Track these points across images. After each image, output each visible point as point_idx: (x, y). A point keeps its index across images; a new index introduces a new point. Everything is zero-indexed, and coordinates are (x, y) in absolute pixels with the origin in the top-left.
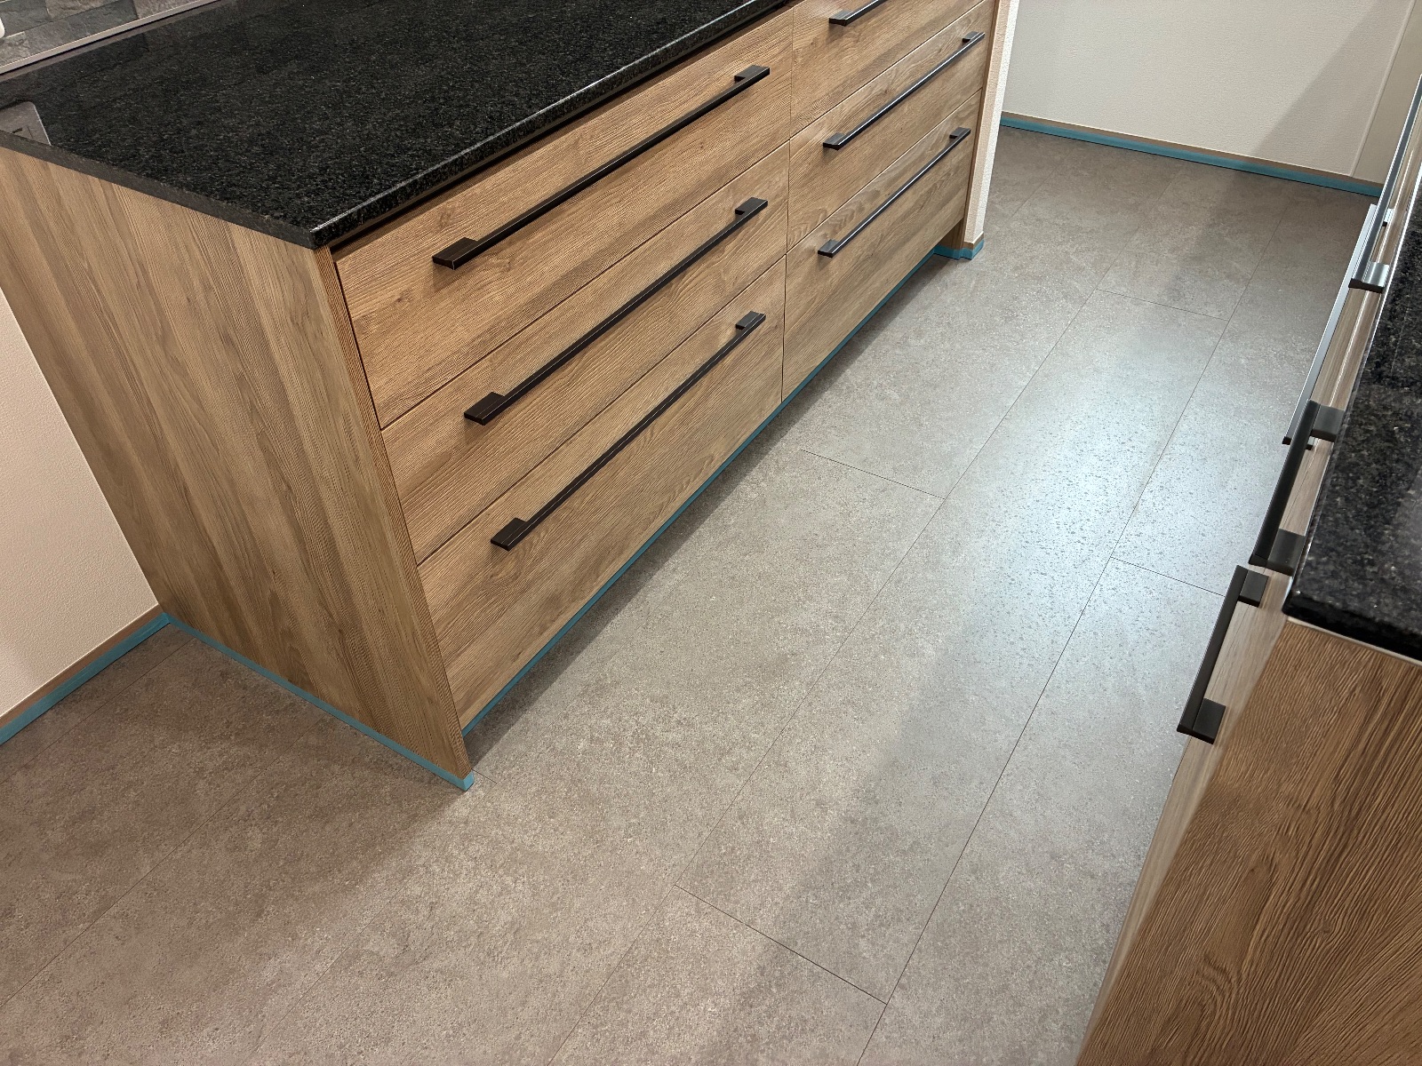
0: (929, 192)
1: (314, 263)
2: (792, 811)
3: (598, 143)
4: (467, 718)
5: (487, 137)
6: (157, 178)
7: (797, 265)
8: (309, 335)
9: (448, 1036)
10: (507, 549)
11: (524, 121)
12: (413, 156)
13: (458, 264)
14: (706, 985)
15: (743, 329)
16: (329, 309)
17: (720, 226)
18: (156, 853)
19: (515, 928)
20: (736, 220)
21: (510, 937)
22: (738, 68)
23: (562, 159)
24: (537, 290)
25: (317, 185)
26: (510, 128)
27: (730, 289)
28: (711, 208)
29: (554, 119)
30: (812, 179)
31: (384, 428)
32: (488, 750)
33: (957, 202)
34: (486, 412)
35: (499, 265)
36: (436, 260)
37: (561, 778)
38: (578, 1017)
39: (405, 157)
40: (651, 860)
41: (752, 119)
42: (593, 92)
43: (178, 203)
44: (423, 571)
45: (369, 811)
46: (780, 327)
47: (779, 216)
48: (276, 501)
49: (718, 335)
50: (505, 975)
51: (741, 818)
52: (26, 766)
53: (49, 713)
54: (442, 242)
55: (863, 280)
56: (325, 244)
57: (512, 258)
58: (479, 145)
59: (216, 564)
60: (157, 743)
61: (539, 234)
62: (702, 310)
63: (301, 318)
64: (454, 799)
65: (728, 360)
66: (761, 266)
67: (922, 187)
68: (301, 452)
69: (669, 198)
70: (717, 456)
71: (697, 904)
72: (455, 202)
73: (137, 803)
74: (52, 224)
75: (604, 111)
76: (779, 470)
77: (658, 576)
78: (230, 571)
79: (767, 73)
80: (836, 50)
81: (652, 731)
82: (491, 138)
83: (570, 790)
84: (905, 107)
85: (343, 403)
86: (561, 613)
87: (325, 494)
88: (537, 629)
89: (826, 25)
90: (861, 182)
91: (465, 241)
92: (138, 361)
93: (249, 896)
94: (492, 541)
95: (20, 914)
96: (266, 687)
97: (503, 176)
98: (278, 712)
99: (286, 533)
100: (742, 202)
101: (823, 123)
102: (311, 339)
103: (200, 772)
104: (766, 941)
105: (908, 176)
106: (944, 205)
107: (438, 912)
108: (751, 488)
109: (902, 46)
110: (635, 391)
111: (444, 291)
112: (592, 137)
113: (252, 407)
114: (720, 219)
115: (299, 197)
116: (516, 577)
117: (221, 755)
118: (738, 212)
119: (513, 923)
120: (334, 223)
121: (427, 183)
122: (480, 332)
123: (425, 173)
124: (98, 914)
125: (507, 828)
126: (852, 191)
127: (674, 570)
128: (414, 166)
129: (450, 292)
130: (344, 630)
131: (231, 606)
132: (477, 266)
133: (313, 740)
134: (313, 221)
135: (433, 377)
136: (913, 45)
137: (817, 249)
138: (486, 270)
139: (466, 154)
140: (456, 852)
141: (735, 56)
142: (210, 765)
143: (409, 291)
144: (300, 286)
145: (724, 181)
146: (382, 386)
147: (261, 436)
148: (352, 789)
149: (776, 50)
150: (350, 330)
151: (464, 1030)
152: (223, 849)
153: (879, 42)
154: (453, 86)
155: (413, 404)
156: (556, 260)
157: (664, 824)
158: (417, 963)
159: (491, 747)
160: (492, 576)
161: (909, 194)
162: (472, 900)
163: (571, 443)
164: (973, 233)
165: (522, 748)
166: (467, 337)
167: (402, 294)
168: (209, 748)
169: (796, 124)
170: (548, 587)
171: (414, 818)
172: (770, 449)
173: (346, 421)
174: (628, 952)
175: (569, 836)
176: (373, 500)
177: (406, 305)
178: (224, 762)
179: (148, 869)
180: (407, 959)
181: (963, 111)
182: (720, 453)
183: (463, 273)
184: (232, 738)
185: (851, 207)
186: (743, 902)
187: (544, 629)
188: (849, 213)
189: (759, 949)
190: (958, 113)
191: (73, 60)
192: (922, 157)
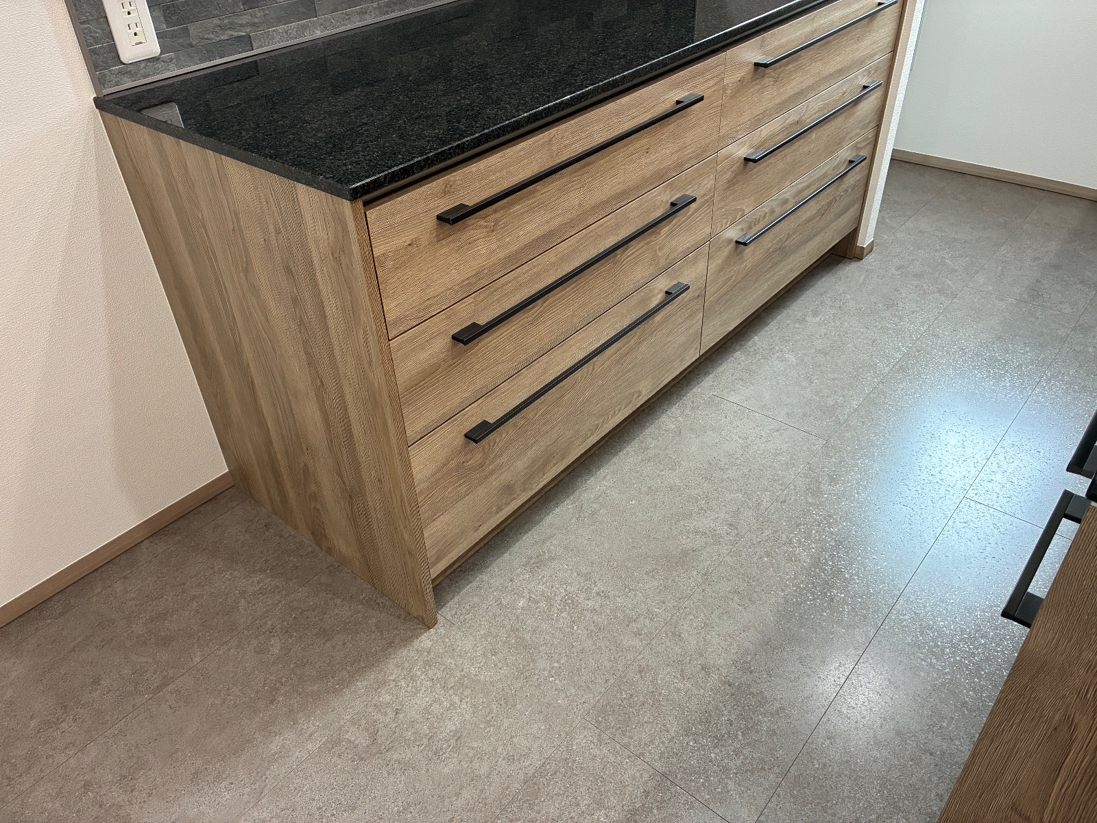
0: (830, 204)
1: (351, 211)
2: (682, 671)
3: (567, 142)
4: (436, 571)
5: (484, 129)
6: (251, 152)
7: (719, 249)
8: (343, 266)
9: (399, 812)
10: (476, 442)
11: (512, 120)
12: (428, 141)
13: (455, 221)
14: (600, 799)
15: (670, 296)
16: (358, 245)
17: (658, 213)
18: (206, 649)
19: (457, 736)
20: (671, 209)
21: (452, 742)
22: (680, 94)
23: (539, 151)
24: (514, 248)
25: (359, 158)
26: (502, 124)
27: (662, 262)
28: (651, 199)
29: (535, 121)
30: (734, 184)
31: (392, 340)
32: (451, 599)
33: (853, 214)
34: (468, 336)
35: (486, 227)
36: (439, 218)
37: (504, 626)
38: (498, 812)
39: (423, 141)
40: (567, 697)
41: (687, 135)
42: (566, 103)
43: (263, 169)
44: (413, 451)
45: (358, 635)
46: (702, 296)
47: (706, 210)
48: (312, 394)
49: (650, 298)
50: (446, 771)
51: (640, 672)
52: (125, 578)
53: (146, 541)
54: (444, 205)
55: (771, 267)
56: (360, 197)
57: (497, 222)
58: (477, 135)
59: (268, 443)
60: (216, 570)
61: (518, 206)
62: (639, 277)
63: (339, 252)
64: (422, 633)
65: (658, 317)
66: (688, 248)
67: (823, 199)
68: (332, 356)
69: (619, 189)
70: (643, 393)
71: (599, 735)
72: (457, 176)
73: (197, 612)
74: (180, 185)
75: (574, 119)
76: (693, 409)
77: (591, 481)
78: (277, 446)
79: (701, 99)
80: (759, 87)
81: (577, 598)
82: (486, 131)
83: (509, 635)
84: (814, 135)
85: (364, 319)
86: (514, 499)
87: (348, 390)
88: (495, 509)
89: (751, 67)
90: (773, 190)
91: (462, 206)
92: (229, 286)
93: (266, 688)
94: (466, 436)
95: (105, 682)
96: (296, 537)
97: (493, 160)
98: (301, 556)
99: (318, 417)
100: (677, 196)
101: (746, 141)
102: (345, 269)
103: (243, 593)
104: (652, 771)
105: (813, 188)
106: (843, 214)
107: (401, 716)
108: (670, 419)
109: (813, 88)
110: (582, 334)
111: (444, 242)
112: (563, 137)
113: (301, 320)
114: (659, 208)
115: (345, 165)
116: (481, 466)
117: (258, 583)
118: (673, 204)
119: (456, 732)
120: (367, 183)
121: (437, 160)
122: (468, 275)
123: (436, 152)
124: (160, 688)
125: (459, 659)
126: (766, 197)
127: (604, 477)
128: (428, 148)
129: (448, 244)
130: (353, 495)
131: (276, 474)
132: (469, 226)
133: (324, 579)
134: (353, 181)
135: (431, 306)
136: (822, 88)
137: (735, 239)
138: (475, 229)
139: (467, 141)
140: (419, 673)
141: (678, 85)
142: (251, 589)
143: (417, 239)
144: (339, 229)
145: (664, 180)
146: (393, 308)
147: (306, 343)
148: (348, 618)
149: (711, 83)
150: (372, 263)
151: (412, 809)
152: (253, 651)
153: (793, 84)
154: (464, 97)
155: (415, 324)
156: (529, 228)
157: (579, 670)
158: (382, 753)
159: (454, 596)
160: (463, 462)
161: (812, 203)
162: (427, 710)
163: (530, 368)
164: (865, 238)
165: (476, 599)
166: (459, 278)
167: (412, 240)
168: (251, 577)
169: (723, 141)
170: (505, 477)
171: (391, 644)
172: (688, 393)
173: (365, 332)
174: (543, 766)
175: (505, 671)
176: (380, 393)
177: (414, 249)
178: (260, 589)
179: (198, 659)
180: (374, 749)
181: (861, 142)
182: (647, 390)
183: (459, 230)
184: (268, 571)
185: (764, 209)
186: (636, 738)
187: (499, 509)
188: (763, 214)
189: (646, 776)
190: (857, 143)
191: (205, 76)
192: (825, 175)
